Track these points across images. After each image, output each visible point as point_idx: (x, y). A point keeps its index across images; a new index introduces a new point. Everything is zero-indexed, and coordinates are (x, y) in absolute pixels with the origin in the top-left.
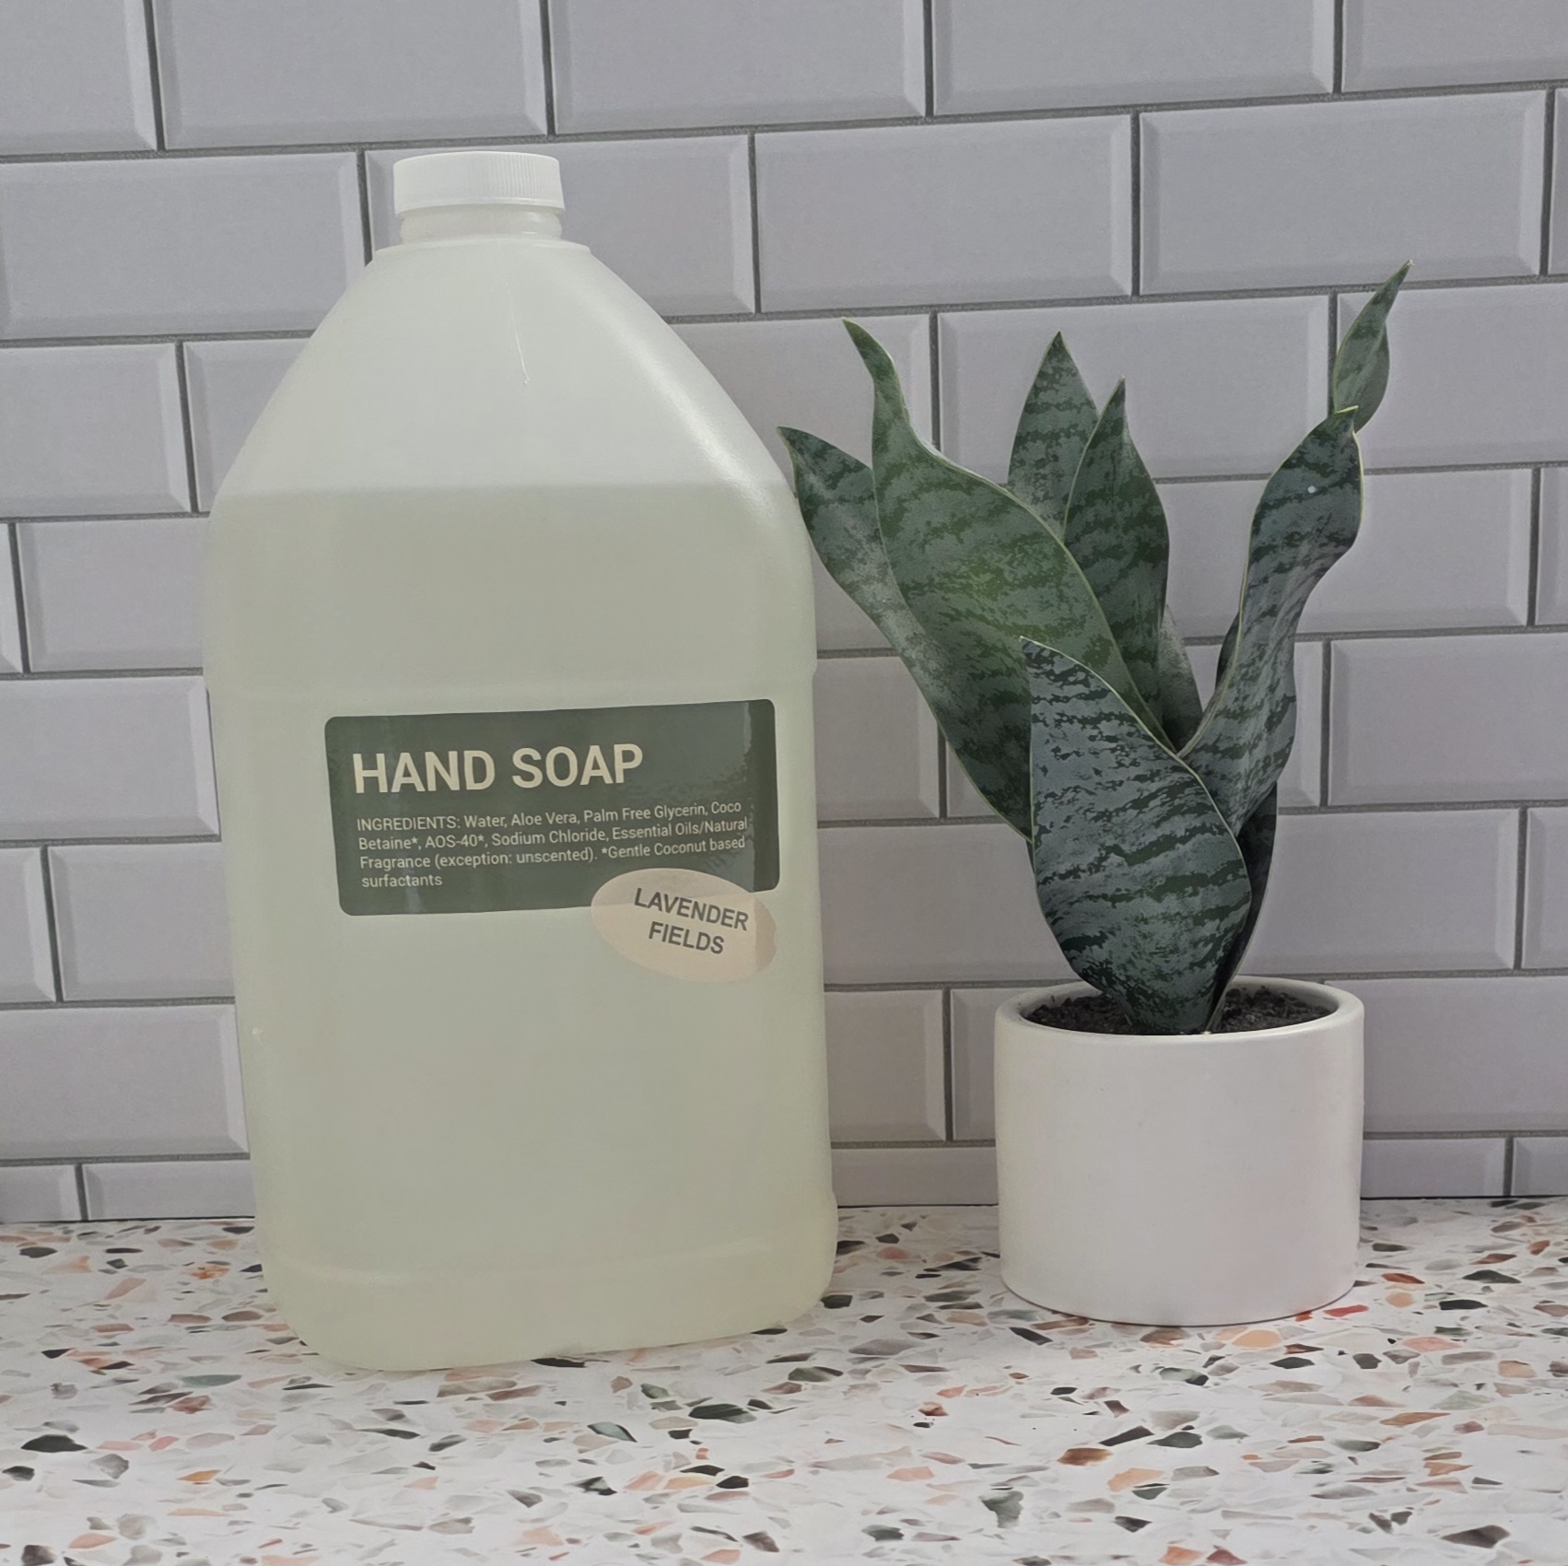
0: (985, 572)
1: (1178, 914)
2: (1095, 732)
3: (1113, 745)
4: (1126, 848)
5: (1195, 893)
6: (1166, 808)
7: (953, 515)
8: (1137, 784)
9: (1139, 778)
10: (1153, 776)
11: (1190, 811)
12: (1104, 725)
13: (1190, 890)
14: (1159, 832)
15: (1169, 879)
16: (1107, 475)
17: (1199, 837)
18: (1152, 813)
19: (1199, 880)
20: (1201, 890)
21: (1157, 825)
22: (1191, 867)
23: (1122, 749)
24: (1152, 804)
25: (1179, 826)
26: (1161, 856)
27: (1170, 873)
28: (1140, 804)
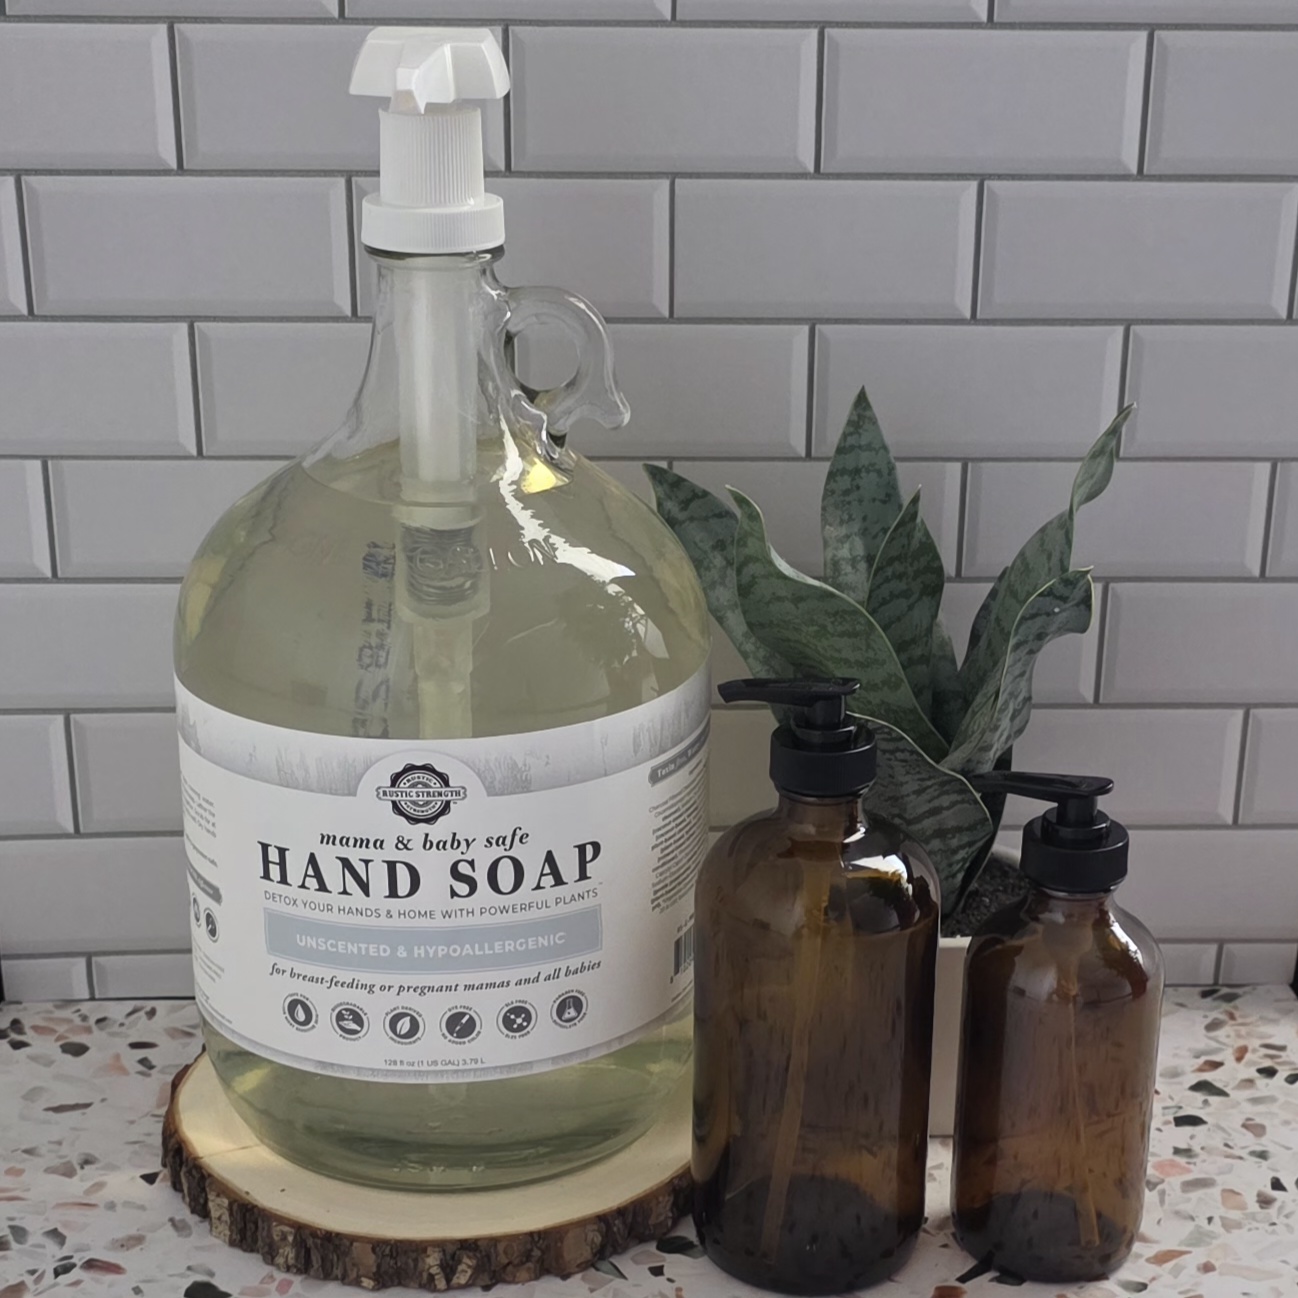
0: (813, 625)
1: (940, 850)
2: (892, 757)
3: (904, 764)
4: (907, 816)
5: (954, 837)
6: (936, 793)
7: (793, 594)
8: (919, 782)
9: (923, 780)
10: (930, 778)
11: (954, 792)
12: (899, 755)
13: (950, 836)
14: (931, 805)
15: (935, 831)
16: (903, 546)
17: (959, 806)
18: (925, 796)
19: (959, 830)
20: (957, 835)
21: (930, 801)
22: (951, 823)
23: (910, 766)
24: (929, 791)
25: (945, 801)
26: (931, 819)
27: (937, 827)
28: (918, 792)
